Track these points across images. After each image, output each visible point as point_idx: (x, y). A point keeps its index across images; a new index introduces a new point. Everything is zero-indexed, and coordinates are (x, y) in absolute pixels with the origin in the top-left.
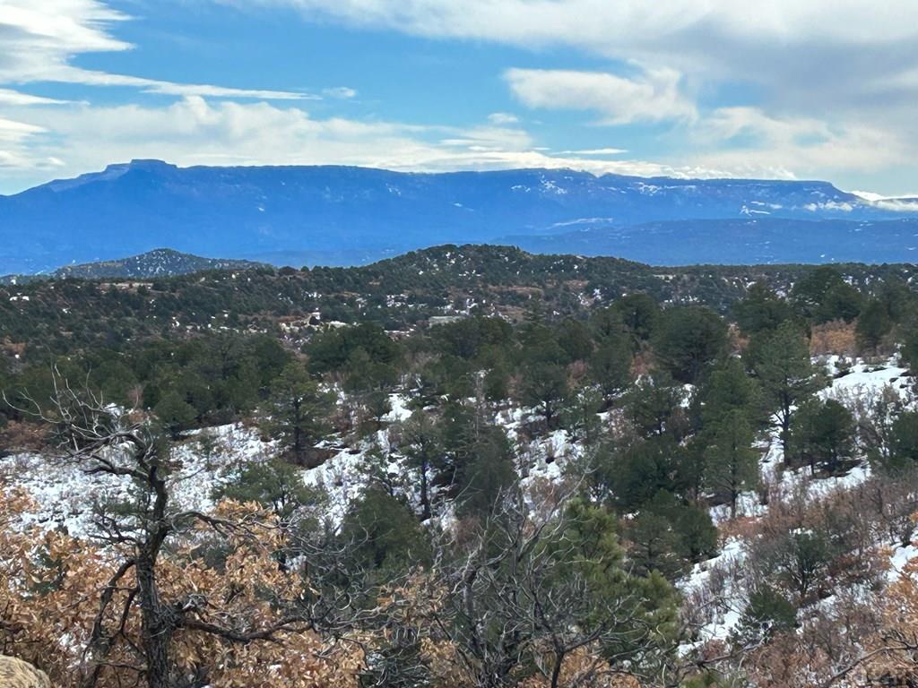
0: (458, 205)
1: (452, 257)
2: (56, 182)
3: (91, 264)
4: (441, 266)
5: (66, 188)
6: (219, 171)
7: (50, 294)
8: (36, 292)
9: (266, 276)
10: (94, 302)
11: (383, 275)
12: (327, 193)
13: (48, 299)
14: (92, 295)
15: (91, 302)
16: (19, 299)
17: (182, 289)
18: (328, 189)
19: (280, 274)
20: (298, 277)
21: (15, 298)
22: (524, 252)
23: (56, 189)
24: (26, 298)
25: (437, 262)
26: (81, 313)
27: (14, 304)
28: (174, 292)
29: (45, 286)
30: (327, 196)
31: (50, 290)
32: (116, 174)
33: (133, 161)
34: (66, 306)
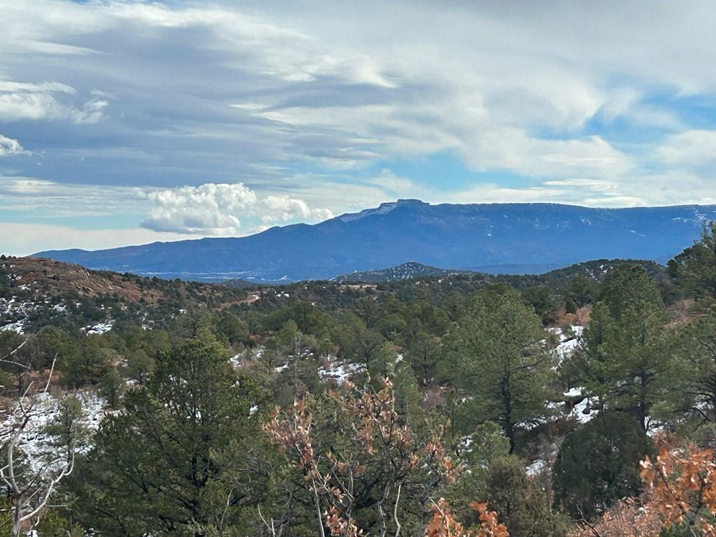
0: (633, 231)
1: (604, 268)
2: (345, 215)
3: (361, 273)
4: (596, 275)
5: (351, 219)
6: (460, 207)
7: (304, 292)
8: (295, 291)
9: (463, 281)
10: (335, 298)
11: (548, 280)
12: (537, 223)
13: (302, 296)
14: (333, 293)
15: (333, 298)
16: (282, 296)
17: (398, 290)
18: (537, 220)
19: (473, 279)
20: (486, 281)
21: (279, 295)
22: (659, 265)
23: (344, 220)
24: (287, 295)
25: (594, 272)
26: (324, 306)
27: (277, 299)
28: (392, 291)
29: (301, 287)
30: (537, 225)
31: (305, 290)
32: (386, 210)
33: (399, 200)
34: (314, 301)
